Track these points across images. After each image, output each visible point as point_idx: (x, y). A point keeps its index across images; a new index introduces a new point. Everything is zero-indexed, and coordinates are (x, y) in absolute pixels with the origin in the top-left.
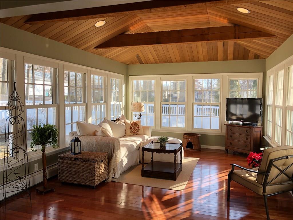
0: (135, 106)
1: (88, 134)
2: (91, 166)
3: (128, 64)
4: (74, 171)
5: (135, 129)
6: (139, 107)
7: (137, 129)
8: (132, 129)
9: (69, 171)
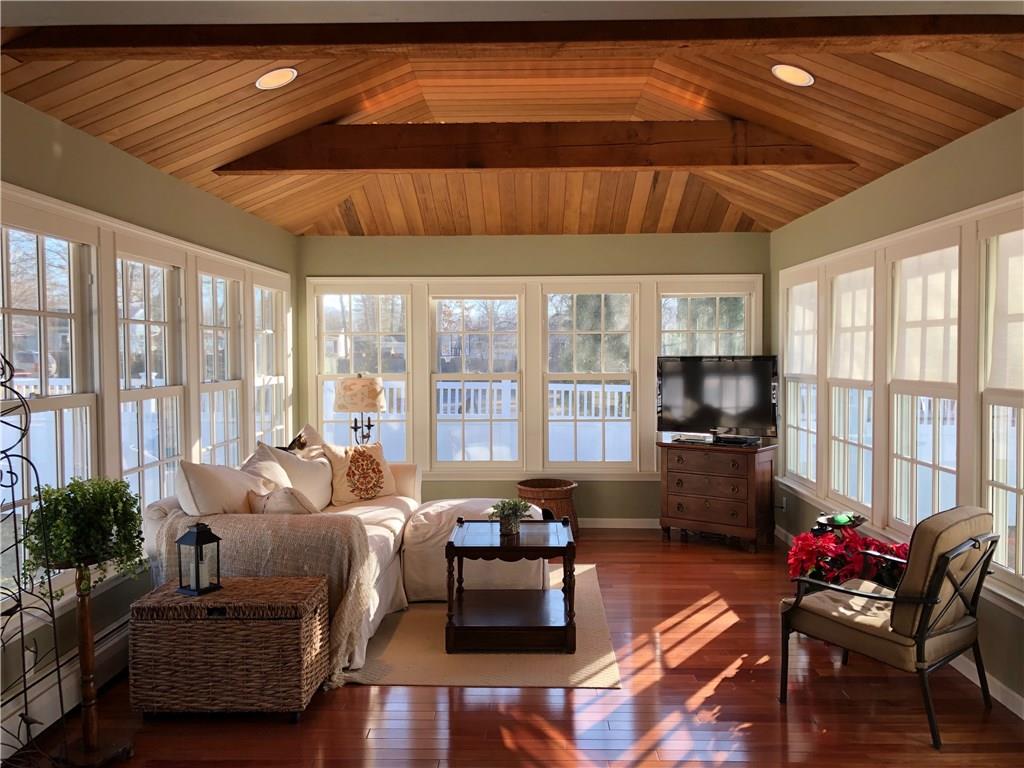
0: (351, 390)
1: (227, 508)
2: (282, 634)
3: (303, 235)
4: (206, 664)
5: (365, 478)
6: (366, 394)
7: (372, 475)
8: (357, 477)
9: (182, 663)
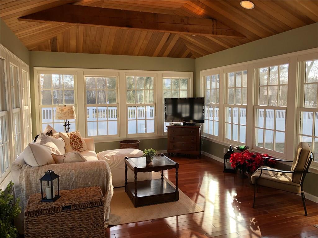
1: (48, 163)
2: (96, 213)
3: (31, 50)
5: (76, 144)
7: (79, 143)
8: (73, 144)
